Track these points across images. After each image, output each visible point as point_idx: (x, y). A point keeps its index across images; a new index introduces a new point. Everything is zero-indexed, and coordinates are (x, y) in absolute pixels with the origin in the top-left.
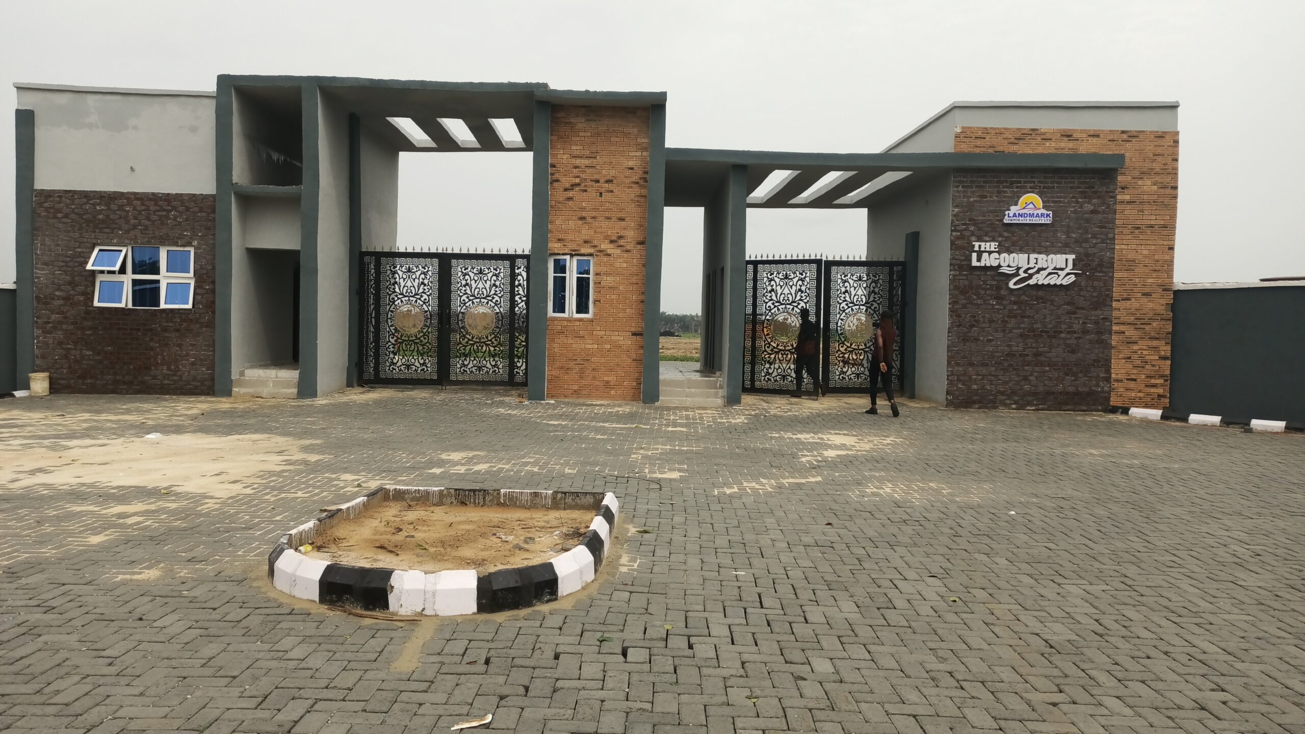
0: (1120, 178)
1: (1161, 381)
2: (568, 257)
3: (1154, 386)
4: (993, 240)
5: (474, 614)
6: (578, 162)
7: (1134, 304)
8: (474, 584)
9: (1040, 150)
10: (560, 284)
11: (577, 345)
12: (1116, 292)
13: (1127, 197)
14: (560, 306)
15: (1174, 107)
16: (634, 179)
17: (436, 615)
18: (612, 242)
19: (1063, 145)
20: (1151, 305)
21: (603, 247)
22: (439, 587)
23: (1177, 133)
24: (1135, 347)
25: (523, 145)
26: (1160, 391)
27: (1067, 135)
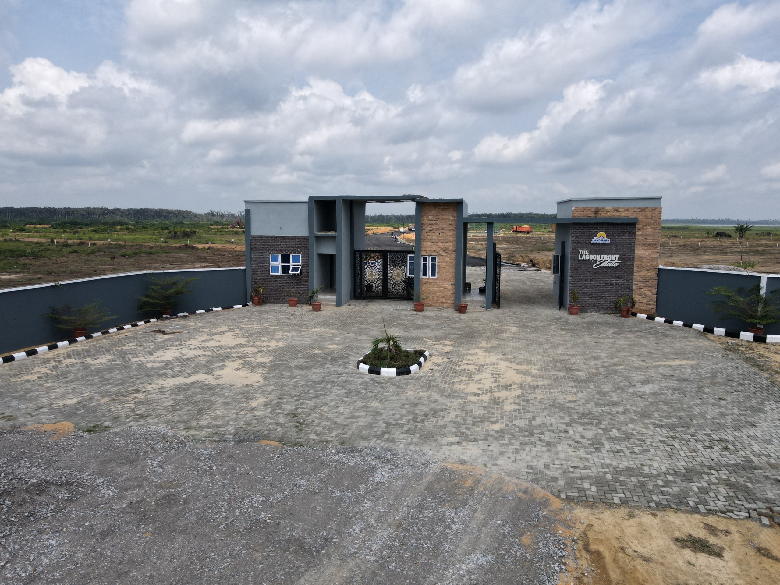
0: (637, 226)
1: (653, 303)
2: (428, 257)
3: (650, 305)
6: (431, 222)
7: (642, 274)
9: (605, 215)
10: (425, 266)
11: (431, 288)
12: (635, 269)
13: (640, 233)
14: (425, 274)
15: (660, 198)
16: (452, 228)
18: (444, 251)
19: (614, 213)
20: (649, 274)
21: (440, 253)
23: (661, 208)
24: (642, 290)
26: (652, 306)
27: (616, 210)
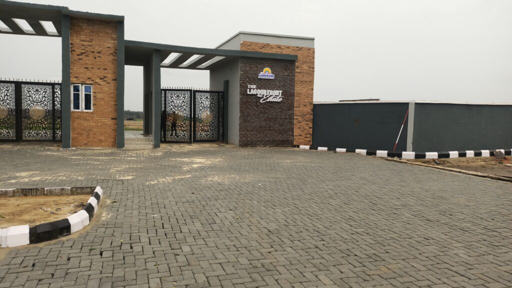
0: (296, 64)
1: (309, 136)
2: (80, 85)
3: (307, 138)
4: (255, 84)
5: (28, 244)
6: (84, 43)
7: (301, 109)
8: (28, 231)
9: (270, 52)
10: (77, 97)
11: (85, 124)
12: (295, 104)
13: (299, 71)
14: (77, 106)
15: (313, 39)
16: (111, 52)
17: (8, 247)
18: (101, 79)
19: (278, 50)
20: (306, 109)
21: (97, 81)
22: (8, 234)
23: (314, 49)
24: (301, 124)
25: (57, 34)
26: (309, 139)
27: (279, 47)
